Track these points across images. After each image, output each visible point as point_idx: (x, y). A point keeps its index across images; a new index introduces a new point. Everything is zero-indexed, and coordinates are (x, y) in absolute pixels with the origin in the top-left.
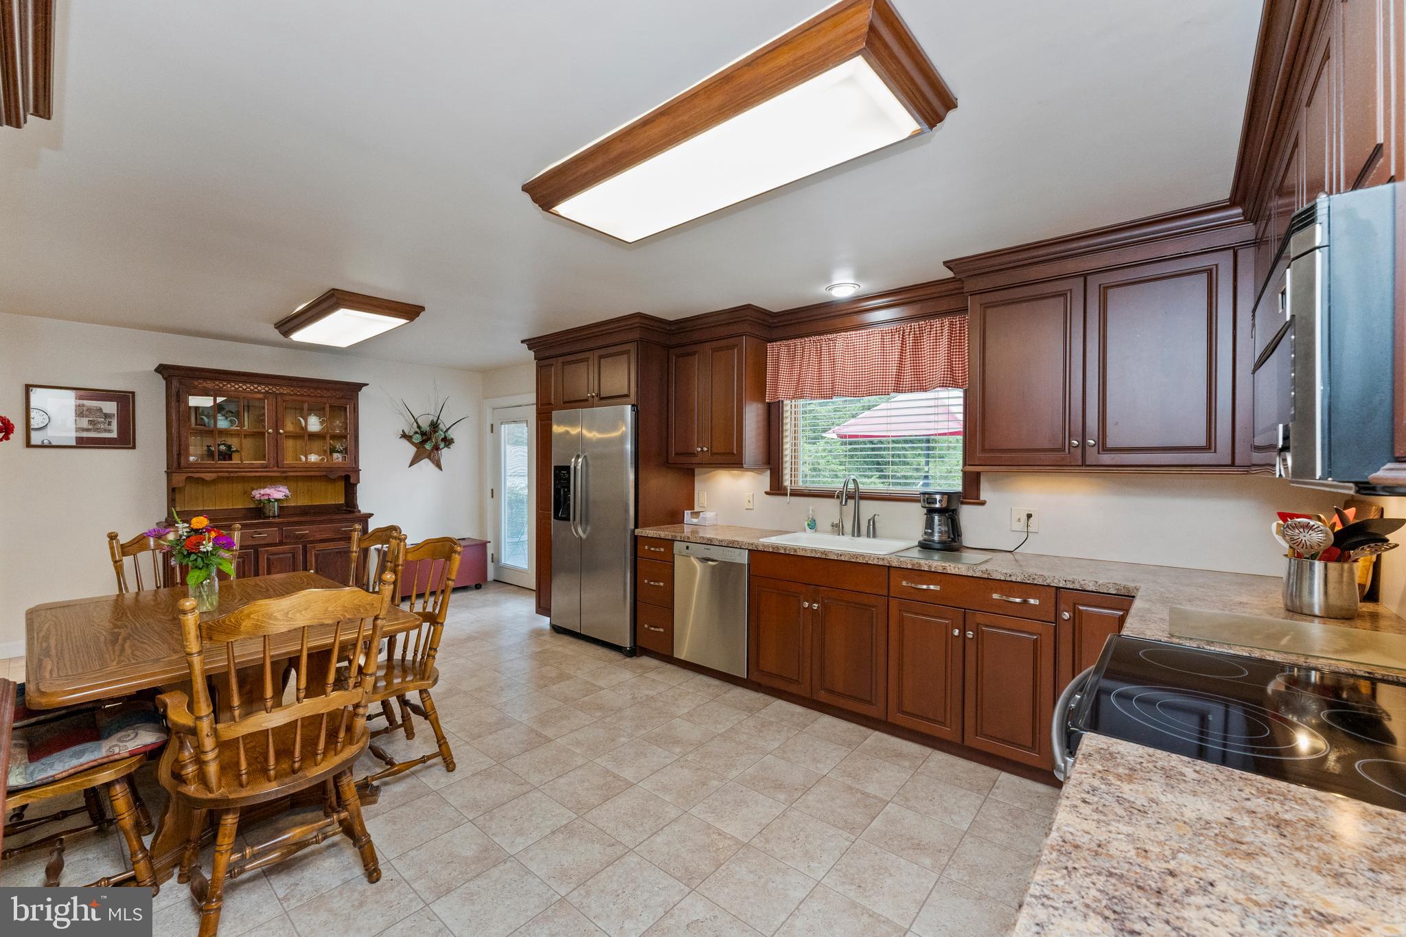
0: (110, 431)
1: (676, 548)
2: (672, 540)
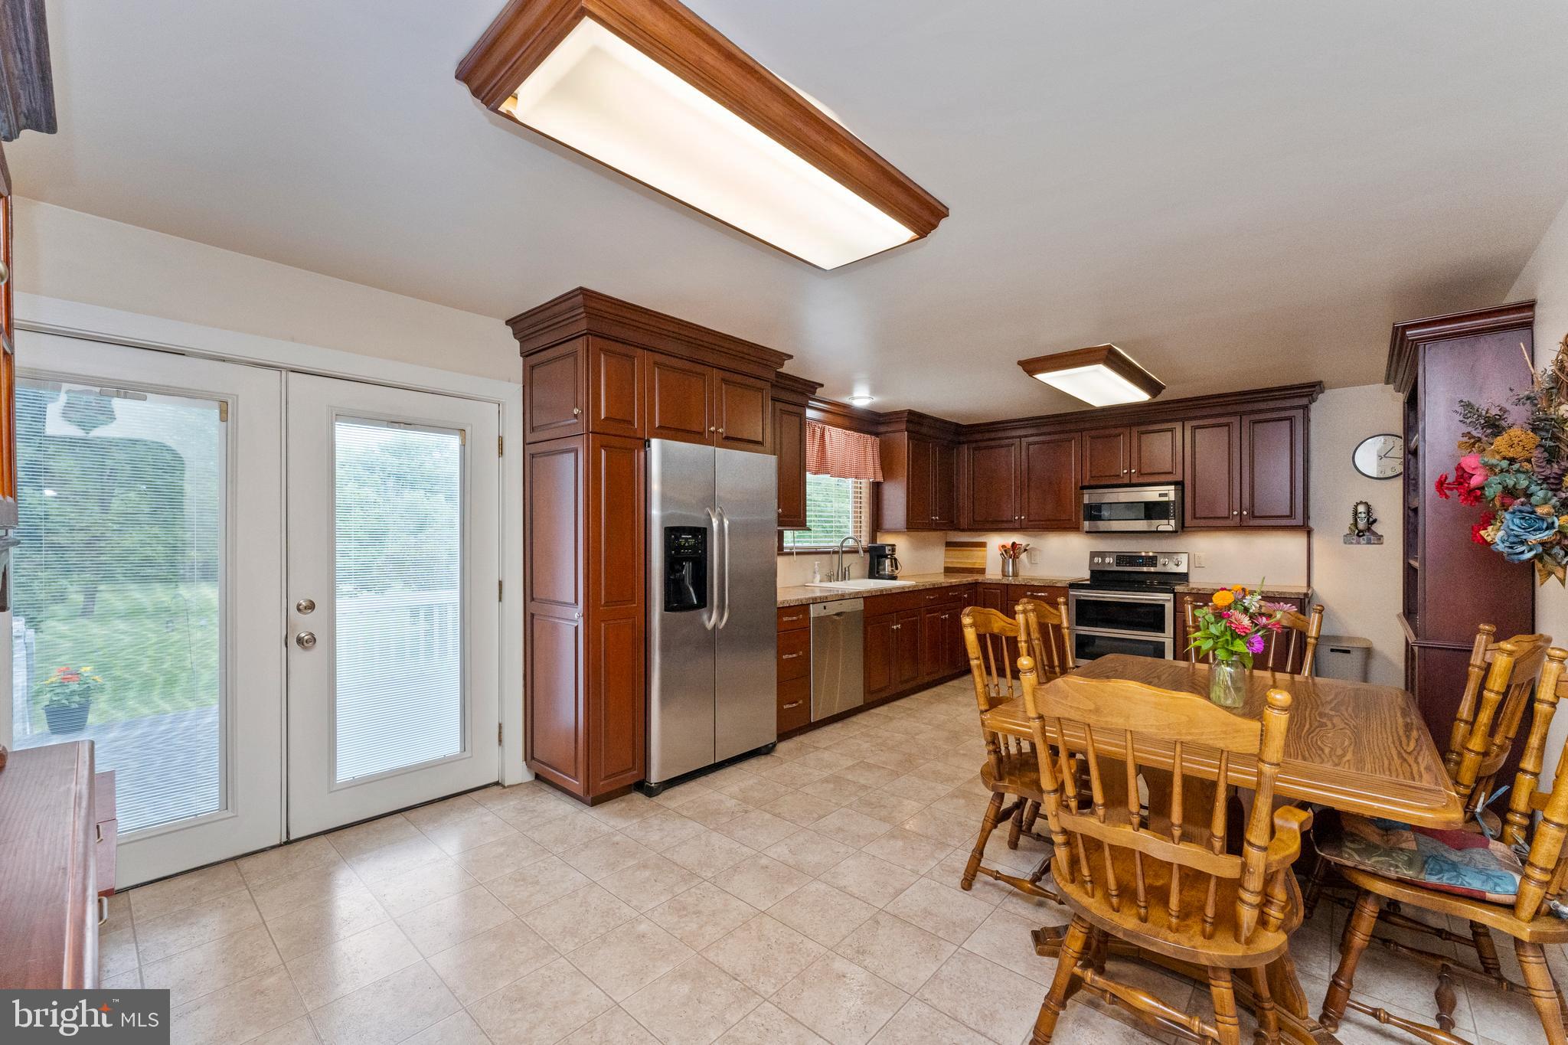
1: (814, 611)
2: (809, 604)
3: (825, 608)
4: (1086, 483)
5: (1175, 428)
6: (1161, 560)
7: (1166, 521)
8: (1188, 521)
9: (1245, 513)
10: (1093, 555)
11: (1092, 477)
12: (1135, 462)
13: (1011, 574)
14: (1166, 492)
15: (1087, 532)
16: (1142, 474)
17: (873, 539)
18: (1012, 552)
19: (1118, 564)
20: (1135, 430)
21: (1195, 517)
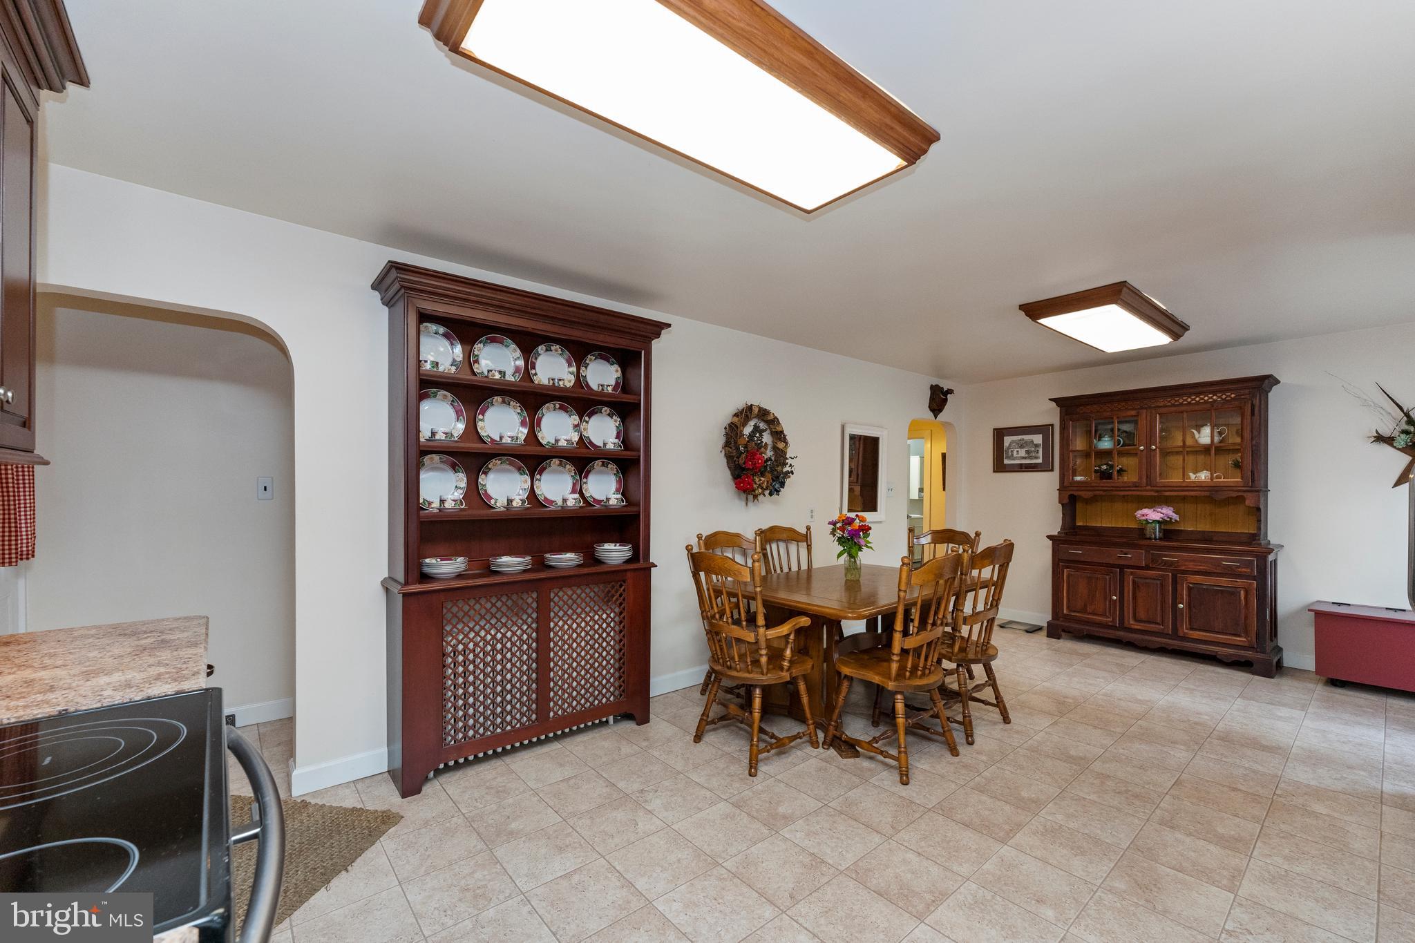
0: (1037, 458)
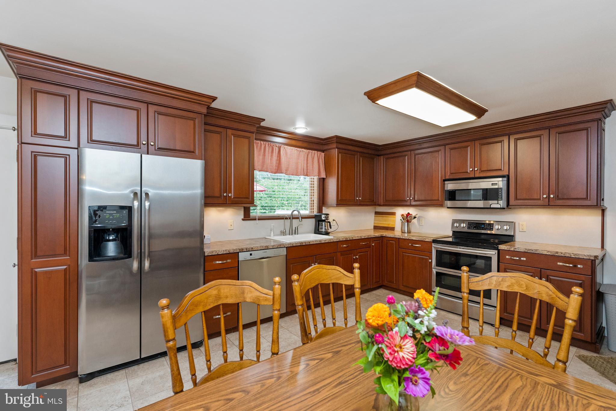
1: (242, 256)
2: (238, 253)
3: (251, 255)
4: (447, 177)
5: (503, 140)
6: (496, 227)
7: (496, 202)
8: (512, 202)
9: (552, 196)
10: (454, 221)
11: (451, 174)
12: (478, 163)
13: (406, 231)
14: (497, 182)
15: (448, 208)
16: (482, 171)
17: (320, 210)
18: (407, 219)
19: (469, 228)
20: (477, 143)
21: (516, 199)
